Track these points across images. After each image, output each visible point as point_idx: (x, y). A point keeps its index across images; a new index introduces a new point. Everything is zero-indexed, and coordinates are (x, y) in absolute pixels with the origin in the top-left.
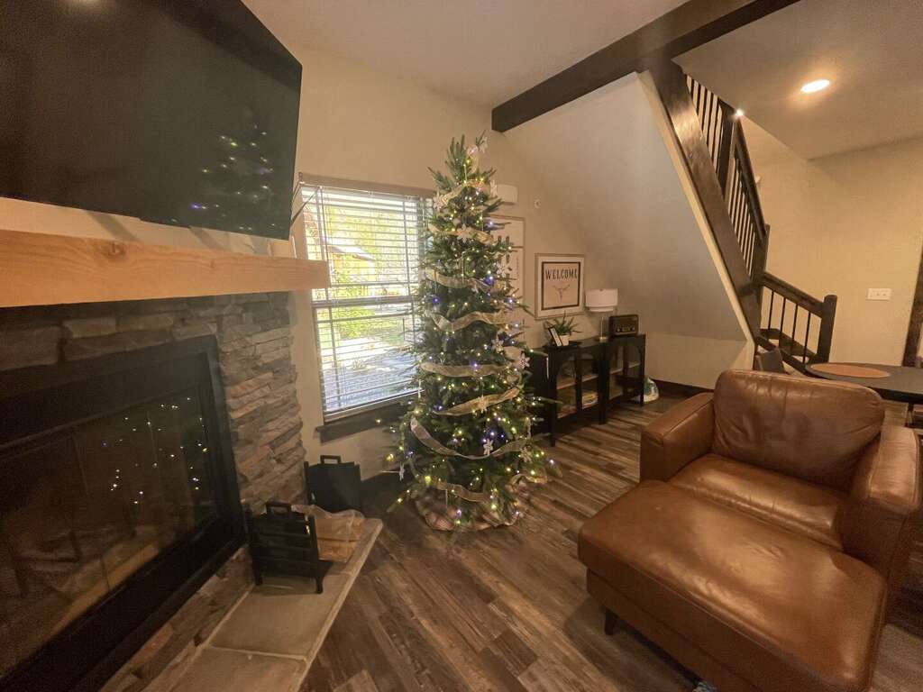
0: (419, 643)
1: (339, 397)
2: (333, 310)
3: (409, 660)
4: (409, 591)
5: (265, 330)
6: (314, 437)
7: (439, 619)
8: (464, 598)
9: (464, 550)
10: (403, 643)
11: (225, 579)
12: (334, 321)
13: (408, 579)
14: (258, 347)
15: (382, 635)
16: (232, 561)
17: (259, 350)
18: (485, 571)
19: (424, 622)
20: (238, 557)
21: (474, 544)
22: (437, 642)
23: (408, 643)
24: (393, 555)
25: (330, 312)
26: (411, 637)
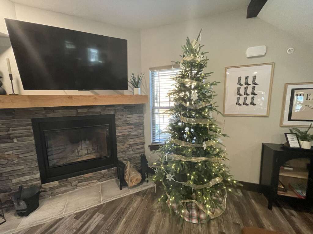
0: (116, 223)
1: (159, 138)
2: (160, 110)
3: (110, 224)
4: (134, 208)
5: (131, 114)
6: (148, 148)
7: (127, 224)
8: (139, 226)
9: (160, 213)
10: (115, 219)
11: (109, 172)
12: (160, 113)
13: (138, 206)
14: (128, 118)
15: (116, 212)
16: (112, 169)
17: (128, 119)
18: (155, 226)
19: (124, 219)
20: (113, 169)
21: (166, 214)
22: (118, 228)
23: (115, 220)
24: (145, 196)
25: (159, 111)
26: (118, 220)
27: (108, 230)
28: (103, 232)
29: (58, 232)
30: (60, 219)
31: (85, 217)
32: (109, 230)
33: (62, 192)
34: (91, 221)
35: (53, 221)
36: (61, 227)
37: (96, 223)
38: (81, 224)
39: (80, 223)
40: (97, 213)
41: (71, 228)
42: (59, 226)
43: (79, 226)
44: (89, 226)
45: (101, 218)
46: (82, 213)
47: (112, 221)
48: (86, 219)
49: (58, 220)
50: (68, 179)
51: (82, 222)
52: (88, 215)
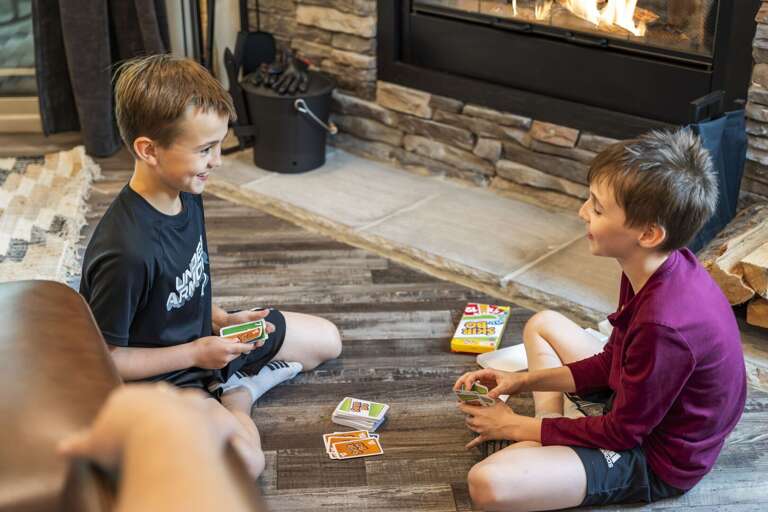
27: (397, 378)
28: (376, 370)
29: (295, 271)
30: (344, 247)
31: (397, 292)
32: (400, 382)
33: (434, 164)
34: (394, 315)
35: (323, 237)
36: (318, 267)
37: (395, 333)
38: (366, 299)
39: (367, 294)
40: (448, 312)
41: (329, 287)
42: (316, 259)
43: (354, 301)
44: (374, 323)
45: (433, 332)
46: (409, 276)
47: (448, 370)
48: (395, 300)
49: (338, 244)
50: (469, 108)
51: (374, 296)
52: (415, 294)
